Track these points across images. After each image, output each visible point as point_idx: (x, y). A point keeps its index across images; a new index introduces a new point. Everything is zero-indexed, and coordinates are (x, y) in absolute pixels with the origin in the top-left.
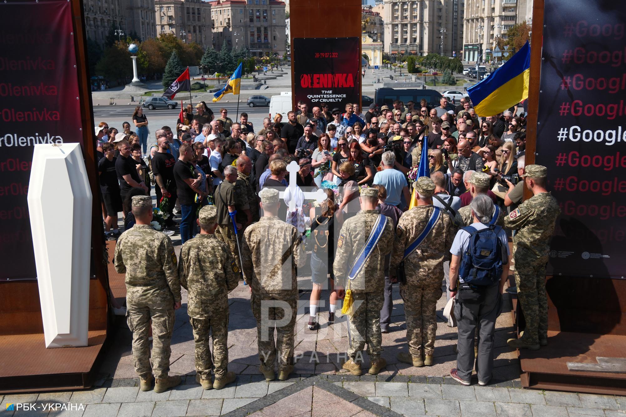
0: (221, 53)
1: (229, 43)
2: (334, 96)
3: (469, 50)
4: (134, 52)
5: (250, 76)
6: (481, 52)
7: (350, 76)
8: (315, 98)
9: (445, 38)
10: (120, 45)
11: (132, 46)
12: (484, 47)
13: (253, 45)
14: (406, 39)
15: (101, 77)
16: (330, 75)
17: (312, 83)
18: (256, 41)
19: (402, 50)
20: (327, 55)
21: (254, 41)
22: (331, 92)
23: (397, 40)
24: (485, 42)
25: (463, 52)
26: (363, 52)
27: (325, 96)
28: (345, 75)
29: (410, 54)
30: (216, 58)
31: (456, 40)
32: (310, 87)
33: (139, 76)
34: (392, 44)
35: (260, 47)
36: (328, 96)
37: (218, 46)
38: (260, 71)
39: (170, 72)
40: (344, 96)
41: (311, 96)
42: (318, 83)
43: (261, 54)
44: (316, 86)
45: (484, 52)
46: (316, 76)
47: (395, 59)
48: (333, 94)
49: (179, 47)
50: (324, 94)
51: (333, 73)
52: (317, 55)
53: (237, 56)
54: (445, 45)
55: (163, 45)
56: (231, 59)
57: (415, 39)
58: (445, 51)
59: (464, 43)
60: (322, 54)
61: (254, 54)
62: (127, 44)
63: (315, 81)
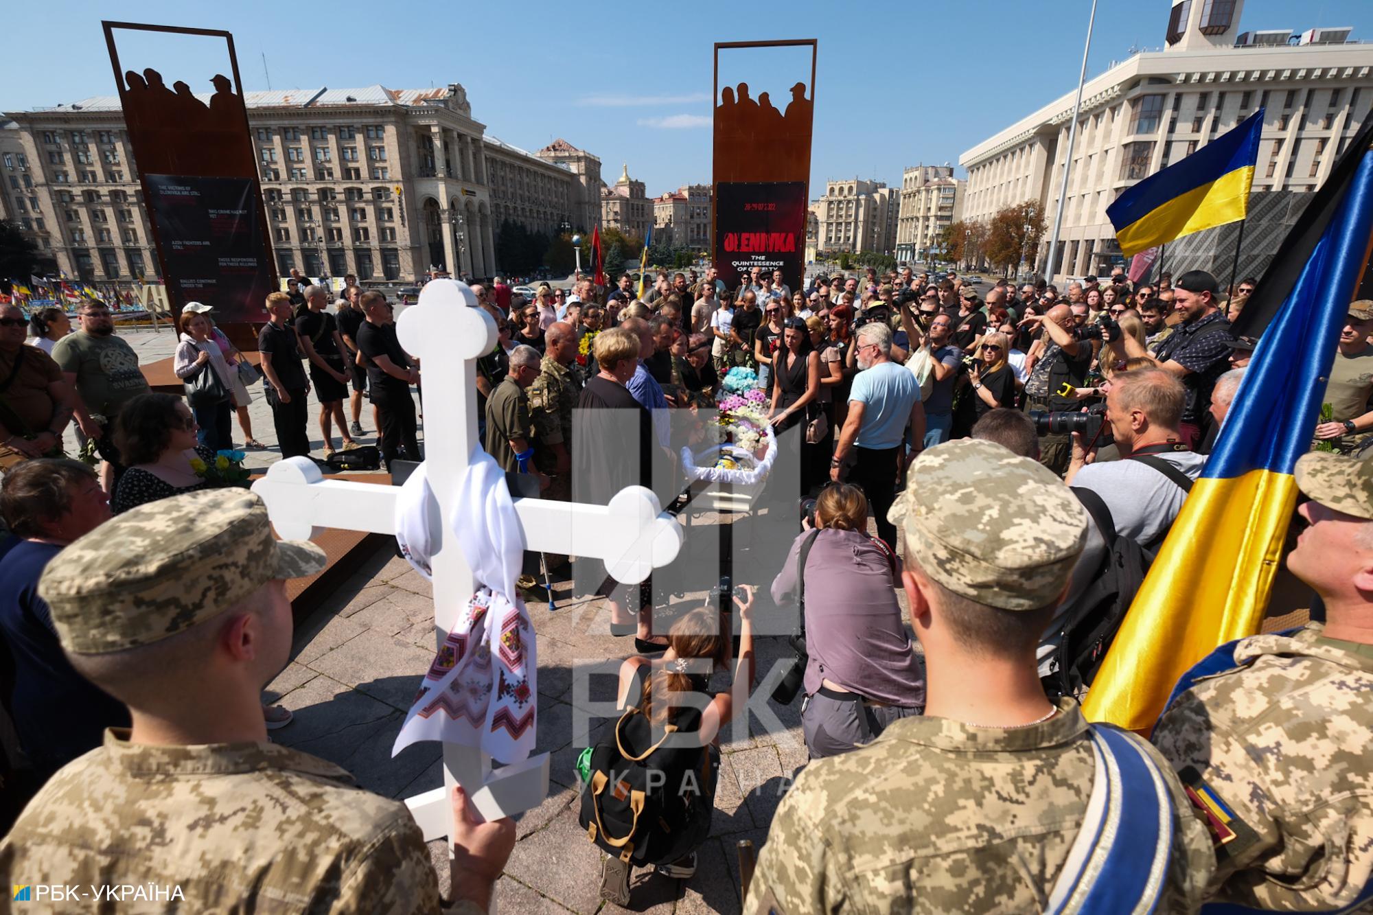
0: (661, 247)
1: (670, 238)
2: (768, 263)
3: (902, 250)
4: (578, 243)
5: (688, 269)
6: (913, 252)
7: (791, 237)
8: (743, 266)
9: (878, 237)
10: (565, 237)
11: (575, 238)
12: (917, 247)
13: (692, 241)
14: (840, 238)
15: (548, 268)
16: (763, 235)
17: (739, 245)
18: (695, 237)
19: (835, 248)
20: (760, 207)
21: (693, 236)
22: (763, 258)
23: (831, 238)
24: (918, 241)
25: (895, 251)
26: (810, 209)
27: (756, 263)
28: (783, 235)
29: (843, 251)
30: (655, 251)
31: (889, 239)
32: (736, 250)
33: (581, 268)
34: (826, 242)
35: (699, 243)
36: (760, 263)
37: (658, 241)
38: (697, 265)
39: (610, 262)
40: (781, 263)
41: (737, 263)
42: (748, 245)
43: (699, 250)
44: (744, 249)
45: (917, 252)
46: (744, 236)
47: (828, 257)
48: (766, 260)
49: (621, 240)
50: (755, 260)
51: (767, 233)
52: (748, 207)
53: (676, 250)
54: (878, 244)
55: (607, 238)
56: (670, 252)
57: (849, 238)
58: (878, 250)
59: (897, 242)
60: (754, 205)
61: (693, 249)
62: (572, 234)
63: (744, 242)
